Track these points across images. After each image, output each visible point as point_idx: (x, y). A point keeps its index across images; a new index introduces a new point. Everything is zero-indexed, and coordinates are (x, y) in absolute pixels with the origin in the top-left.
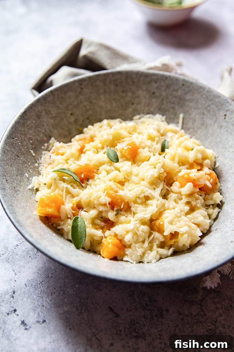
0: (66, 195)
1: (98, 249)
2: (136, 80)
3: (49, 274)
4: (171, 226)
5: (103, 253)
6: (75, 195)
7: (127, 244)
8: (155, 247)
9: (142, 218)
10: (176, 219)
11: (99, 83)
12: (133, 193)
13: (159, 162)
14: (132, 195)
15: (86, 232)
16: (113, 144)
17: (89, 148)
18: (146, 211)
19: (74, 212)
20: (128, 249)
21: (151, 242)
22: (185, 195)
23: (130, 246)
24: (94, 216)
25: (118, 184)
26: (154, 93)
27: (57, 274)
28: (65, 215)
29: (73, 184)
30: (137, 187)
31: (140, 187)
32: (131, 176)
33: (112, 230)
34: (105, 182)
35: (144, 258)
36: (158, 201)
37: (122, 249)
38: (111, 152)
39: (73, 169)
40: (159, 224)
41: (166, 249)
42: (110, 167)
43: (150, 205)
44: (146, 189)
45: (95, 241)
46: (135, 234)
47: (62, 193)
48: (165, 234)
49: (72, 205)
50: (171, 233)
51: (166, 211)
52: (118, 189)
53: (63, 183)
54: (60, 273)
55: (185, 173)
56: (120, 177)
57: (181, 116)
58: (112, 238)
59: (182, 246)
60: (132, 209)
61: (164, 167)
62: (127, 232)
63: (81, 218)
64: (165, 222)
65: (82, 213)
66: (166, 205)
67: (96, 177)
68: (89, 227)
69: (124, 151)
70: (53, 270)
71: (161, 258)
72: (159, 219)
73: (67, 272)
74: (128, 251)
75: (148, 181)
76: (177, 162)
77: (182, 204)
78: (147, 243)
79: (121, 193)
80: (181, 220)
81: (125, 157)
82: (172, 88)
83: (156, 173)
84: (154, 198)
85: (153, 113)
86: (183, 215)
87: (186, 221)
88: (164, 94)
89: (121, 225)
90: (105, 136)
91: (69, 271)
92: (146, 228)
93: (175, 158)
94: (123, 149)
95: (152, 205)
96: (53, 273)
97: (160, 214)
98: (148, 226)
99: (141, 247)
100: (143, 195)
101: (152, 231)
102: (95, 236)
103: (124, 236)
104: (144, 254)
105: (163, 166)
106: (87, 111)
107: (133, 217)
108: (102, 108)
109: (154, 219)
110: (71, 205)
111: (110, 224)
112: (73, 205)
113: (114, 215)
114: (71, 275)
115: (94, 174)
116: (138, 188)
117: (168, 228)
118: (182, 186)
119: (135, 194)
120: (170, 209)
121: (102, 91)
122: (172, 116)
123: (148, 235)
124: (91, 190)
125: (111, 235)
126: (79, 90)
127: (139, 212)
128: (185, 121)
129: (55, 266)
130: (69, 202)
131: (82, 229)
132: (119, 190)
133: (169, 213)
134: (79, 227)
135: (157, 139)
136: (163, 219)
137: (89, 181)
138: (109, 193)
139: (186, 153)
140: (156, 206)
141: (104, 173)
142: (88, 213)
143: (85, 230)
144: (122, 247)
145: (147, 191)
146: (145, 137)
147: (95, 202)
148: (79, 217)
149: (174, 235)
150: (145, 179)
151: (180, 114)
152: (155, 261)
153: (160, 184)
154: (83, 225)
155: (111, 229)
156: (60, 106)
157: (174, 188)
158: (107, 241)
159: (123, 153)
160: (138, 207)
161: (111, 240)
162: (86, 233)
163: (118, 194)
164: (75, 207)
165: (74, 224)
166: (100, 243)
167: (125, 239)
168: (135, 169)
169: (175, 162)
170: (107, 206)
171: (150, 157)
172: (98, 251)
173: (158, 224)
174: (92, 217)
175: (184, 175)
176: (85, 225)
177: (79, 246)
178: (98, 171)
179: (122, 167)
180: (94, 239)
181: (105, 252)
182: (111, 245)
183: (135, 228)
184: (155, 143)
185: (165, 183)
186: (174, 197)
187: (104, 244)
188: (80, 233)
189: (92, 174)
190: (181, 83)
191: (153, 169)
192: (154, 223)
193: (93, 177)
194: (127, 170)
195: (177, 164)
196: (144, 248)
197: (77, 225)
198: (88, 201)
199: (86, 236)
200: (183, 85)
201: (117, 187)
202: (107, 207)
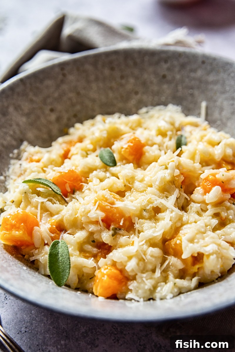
0: (41, 214)
1: (89, 285)
2: (138, 61)
3: (21, 328)
4: (191, 245)
5: (96, 290)
6: (54, 213)
7: (130, 276)
8: (171, 277)
9: (151, 237)
10: (197, 236)
11: (88, 67)
12: (136, 205)
13: (173, 161)
14: (135, 206)
15: (70, 260)
16: (108, 143)
17: (75, 152)
18: (155, 227)
19: (53, 235)
20: (132, 282)
21: (165, 271)
22: (211, 203)
23: (134, 278)
24: (82, 239)
25: (115, 194)
26: (164, 77)
27: (33, 328)
28: (41, 240)
29: (52, 198)
30: (143, 195)
31: (146, 195)
32: (133, 182)
33: (109, 257)
34: (96, 192)
35: (156, 292)
36: (172, 212)
37: (124, 283)
38: (105, 154)
39: (52, 179)
40: (176, 244)
41: (188, 280)
42: (104, 173)
43: (162, 219)
44: (154, 197)
45: (85, 275)
46: (141, 260)
47: (36, 211)
48: (184, 256)
49: (50, 226)
50: (193, 257)
51: (185, 226)
52: (115, 200)
53: (37, 197)
54: (38, 325)
55: (209, 174)
56: (119, 185)
57: (204, 104)
58: (109, 268)
59: (210, 273)
60: (137, 226)
61: (180, 168)
62: (130, 258)
63: (62, 242)
64: (183, 240)
65: (65, 236)
66: (185, 219)
67: (85, 187)
68: (75, 255)
69: (123, 150)
70: (27, 322)
71: (180, 293)
72: (174, 238)
73: (48, 324)
74: (132, 285)
75: (157, 187)
76: (199, 161)
77: (208, 216)
78: (160, 272)
79: (119, 204)
80: (207, 237)
81: (125, 159)
82: (188, 68)
83: (168, 175)
84: (166, 209)
85: (165, 104)
86: (210, 231)
87: (213, 238)
88: (178, 77)
89: (120, 249)
90: (97, 134)
91: (51, 322)
92: (156, 251)
93: (196, 156)
94: (122, 148)
95: (164, 218)
96: (28, 326)
97: (176, 230)
98: (160, 248)
99: (151, 278)
100: (151, 205)
101: (165, 255)
102: (85, 267)
103: (124, 264)
104: (155, 287)
105: (178, 165)
106: (73, 105)
107: (138, 237)
108: (94, 101)
109: (168, 238)
110: (48, 226)
111: (106, 249)
112: (52, 225)
113: (109, 235)
114: (54, 327)
115: (81, 184)
116: (143, 197)
117: (187, 248)
118: (207, 191)
119: (139, 205)
120: (191, 223)
121: (92, 77)
122: (191, 106)
123: (160, 261)
124: (77, 204)
125: (107, 264)
126: (61, 77)
127: (146, 230)
128: (209, 112)
129: (30, 316)
130: (46, 223)
131: (64, 257)
132: (117, 201)
133: (189, 228)
134: (60, 255)
135: (169, 133)
136: (180, 236)
137: (75, 193)
138: (102, 204)
139: (210, 149)
140: (169, 220)
141: (96, 181)
142: (74, 236)
143: (69, 258)
144: (123, 280)
145: (156, 200)
146: (154, 132)
147: (82, 219)
148: (60, 242)
149: (198, 258)
150: (153, 185)
151: (201, 102)
152: (171, 295)
153: (174, 191)
154: (66, 251)
155: (107, 256)
156: (34, 98)
157: (196, 196)
158: (101, 272)
159: (122, 152)
160: (144, 223)
161: (107, 270)
162: (70, 262)
163: (114, 206)
164: (55, 228)
165: (52, 251)
166: (92, 277)
167: (126, 268)
168: (139, 173)
169: (196, 161)
170: (99, 224)
171: (160, 156)
172: (89, 289)
173: (174, 245)
174: (78, 241)
175: (208, 176)
176: (68, 251)
177: (60, 282)
178: (87, 179)
179: (120, 172)
180: (83, 272)
181: (99, 288)
182: (106, 276)
183: (141, 252)
184: (167, 139)
185: (183, 190)
186: (196, 207)
187: (97, 277)
188: (62, 263)
189: (78, 184)
190: (200, 60)
191: (164, 170)
192: (168, 244)
193: (80, 189)
194: (128, 174)
195: (198, 164)
196: (155, 278)
197: (57, 252)
198: (72, 218)
199: (70, 266)
200: (203, 62)
201: (114, 198)
202: (100, 226)
